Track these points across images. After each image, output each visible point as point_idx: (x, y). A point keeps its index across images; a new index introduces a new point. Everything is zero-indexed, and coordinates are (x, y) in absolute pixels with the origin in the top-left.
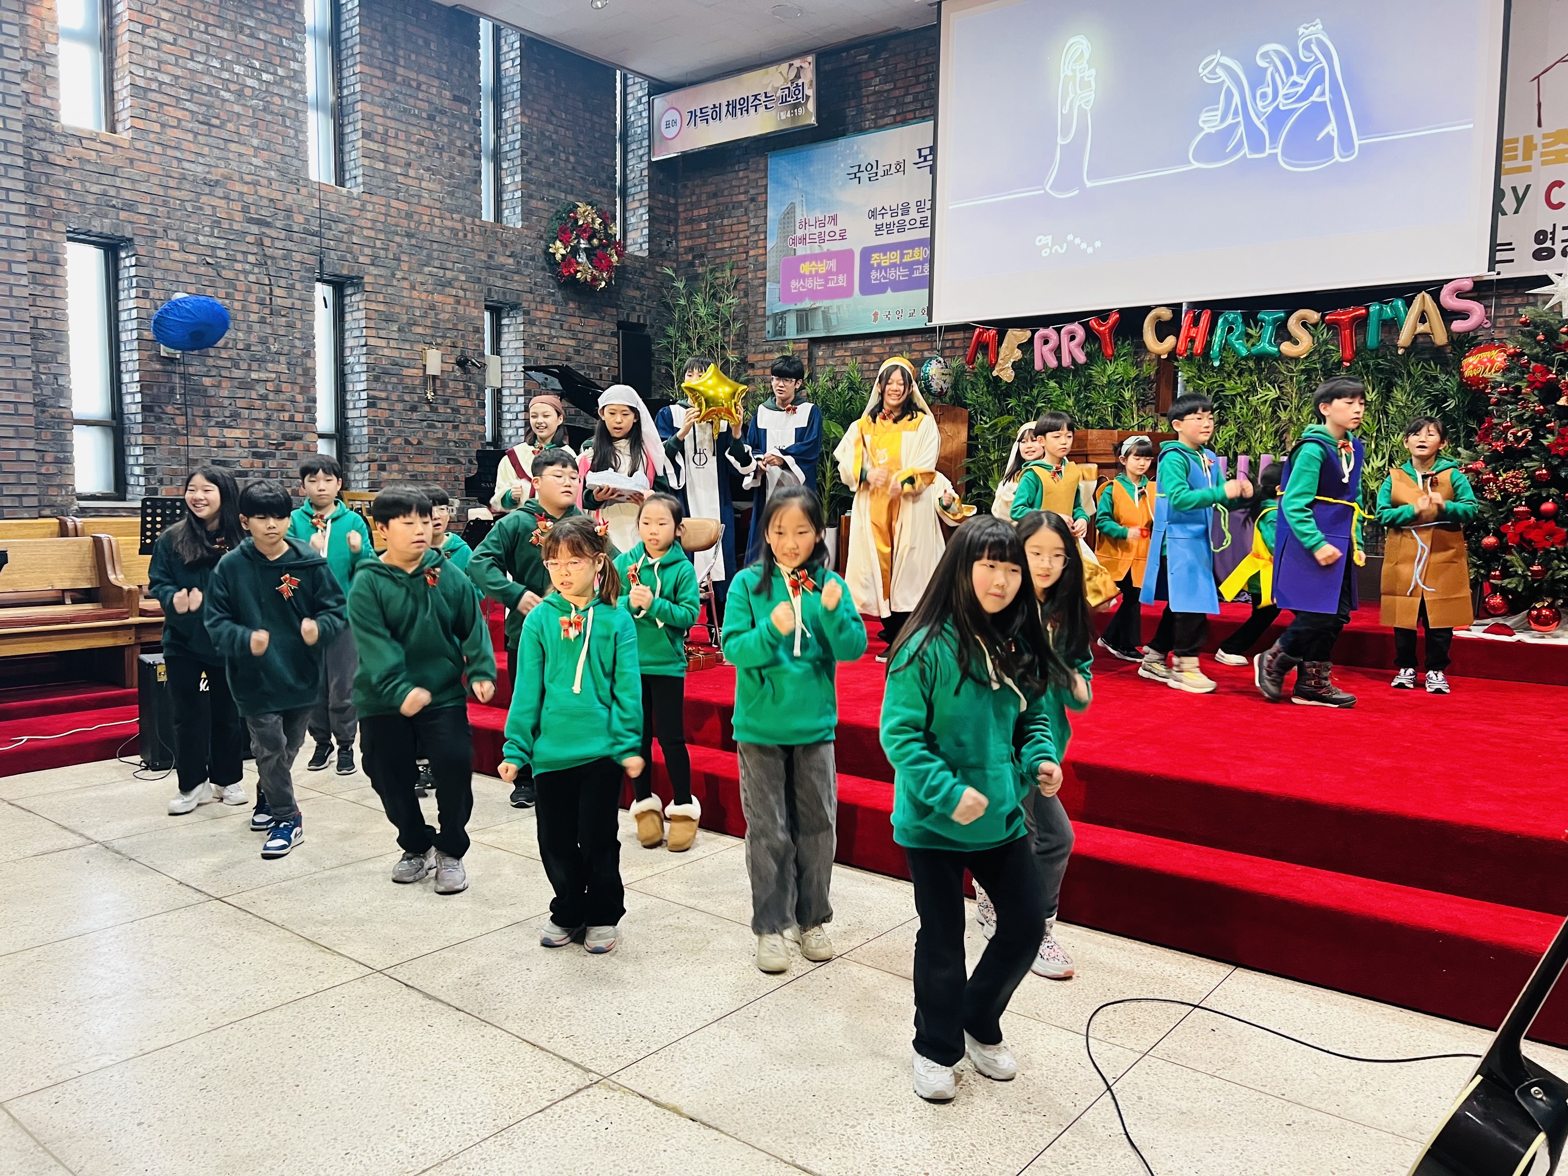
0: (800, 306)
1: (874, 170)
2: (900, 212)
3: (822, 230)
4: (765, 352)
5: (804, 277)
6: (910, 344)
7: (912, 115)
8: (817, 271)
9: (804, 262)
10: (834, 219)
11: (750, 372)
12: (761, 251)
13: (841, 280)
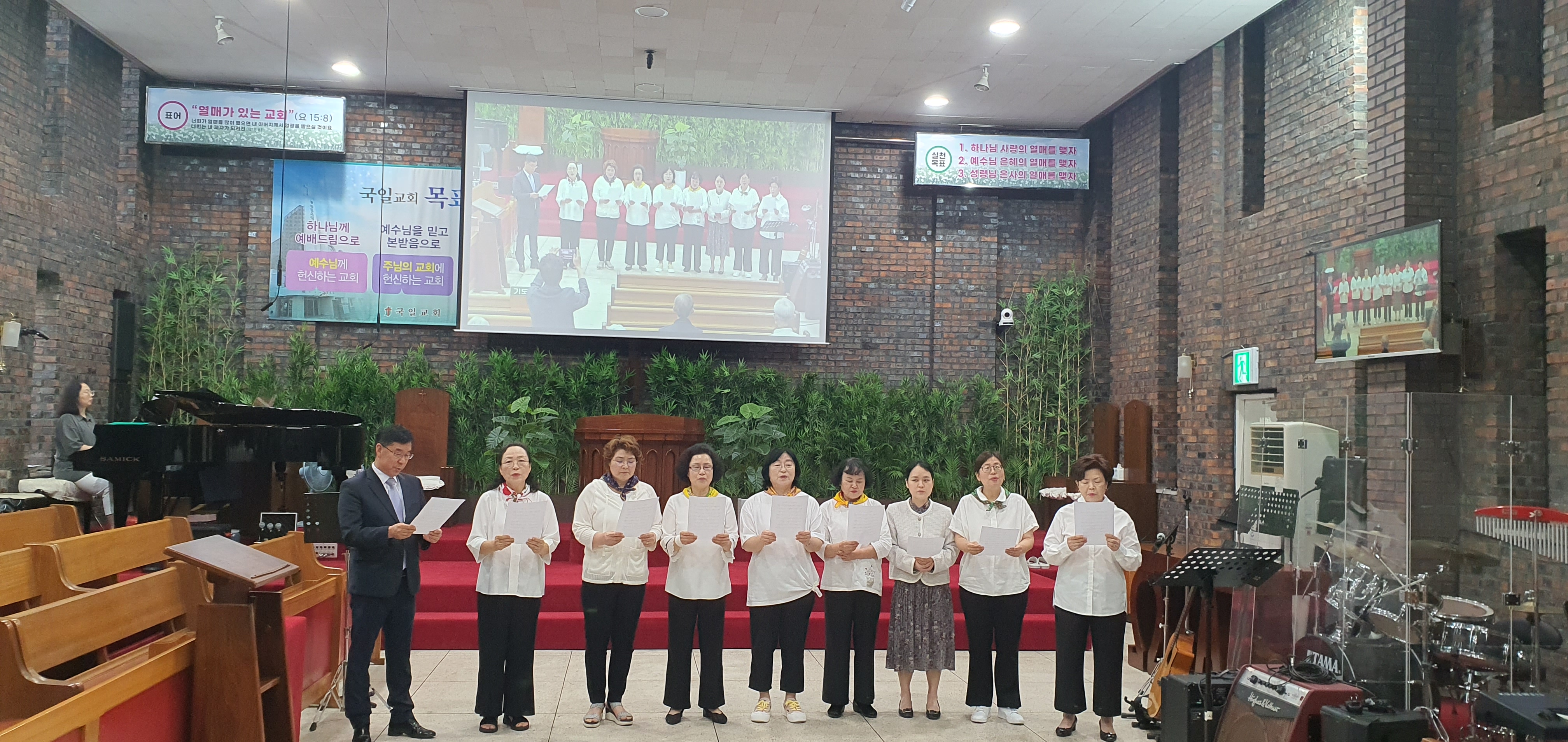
0: (308, 294)
1: (387, 195)
2: (412, 232)
3: (332, 233)
4: (266, 329)
5: (313, 269)
6: (418, 337)
7: (420, 160)
8: (327, 267)
9: (314, 257)
10: (346, 227)
11: (247, 346)
12: (263, 241)
13: (353, 278)
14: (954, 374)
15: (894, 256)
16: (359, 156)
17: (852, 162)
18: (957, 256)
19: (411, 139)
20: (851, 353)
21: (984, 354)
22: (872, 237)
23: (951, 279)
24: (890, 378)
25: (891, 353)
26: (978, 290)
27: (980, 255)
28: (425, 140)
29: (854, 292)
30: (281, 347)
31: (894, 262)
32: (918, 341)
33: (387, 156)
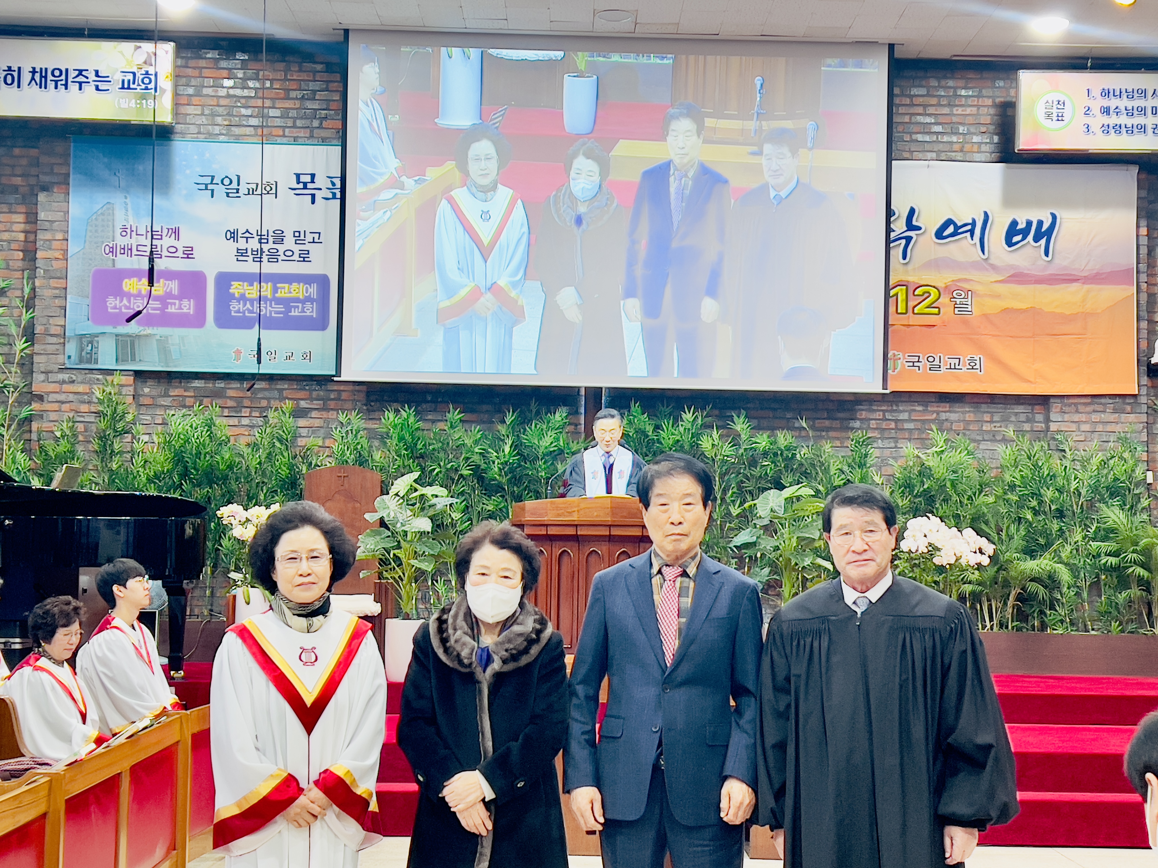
1: (234, 185)
2: (271, 240)
3: (155, 242)
4: (62, 382)
5: (129, 295)
6: (281, 391)
7: (281, 133)
8: (149, 292)
9: (130, 277)
10: (176, 232)
11: (36, 406)
12: (58, 254)
13: (188, 307)
16: (193, 129)
17: (920, 119)
19: (268, 103)
28: (288, 104)
30: (84, 408)
33: (233, 128)
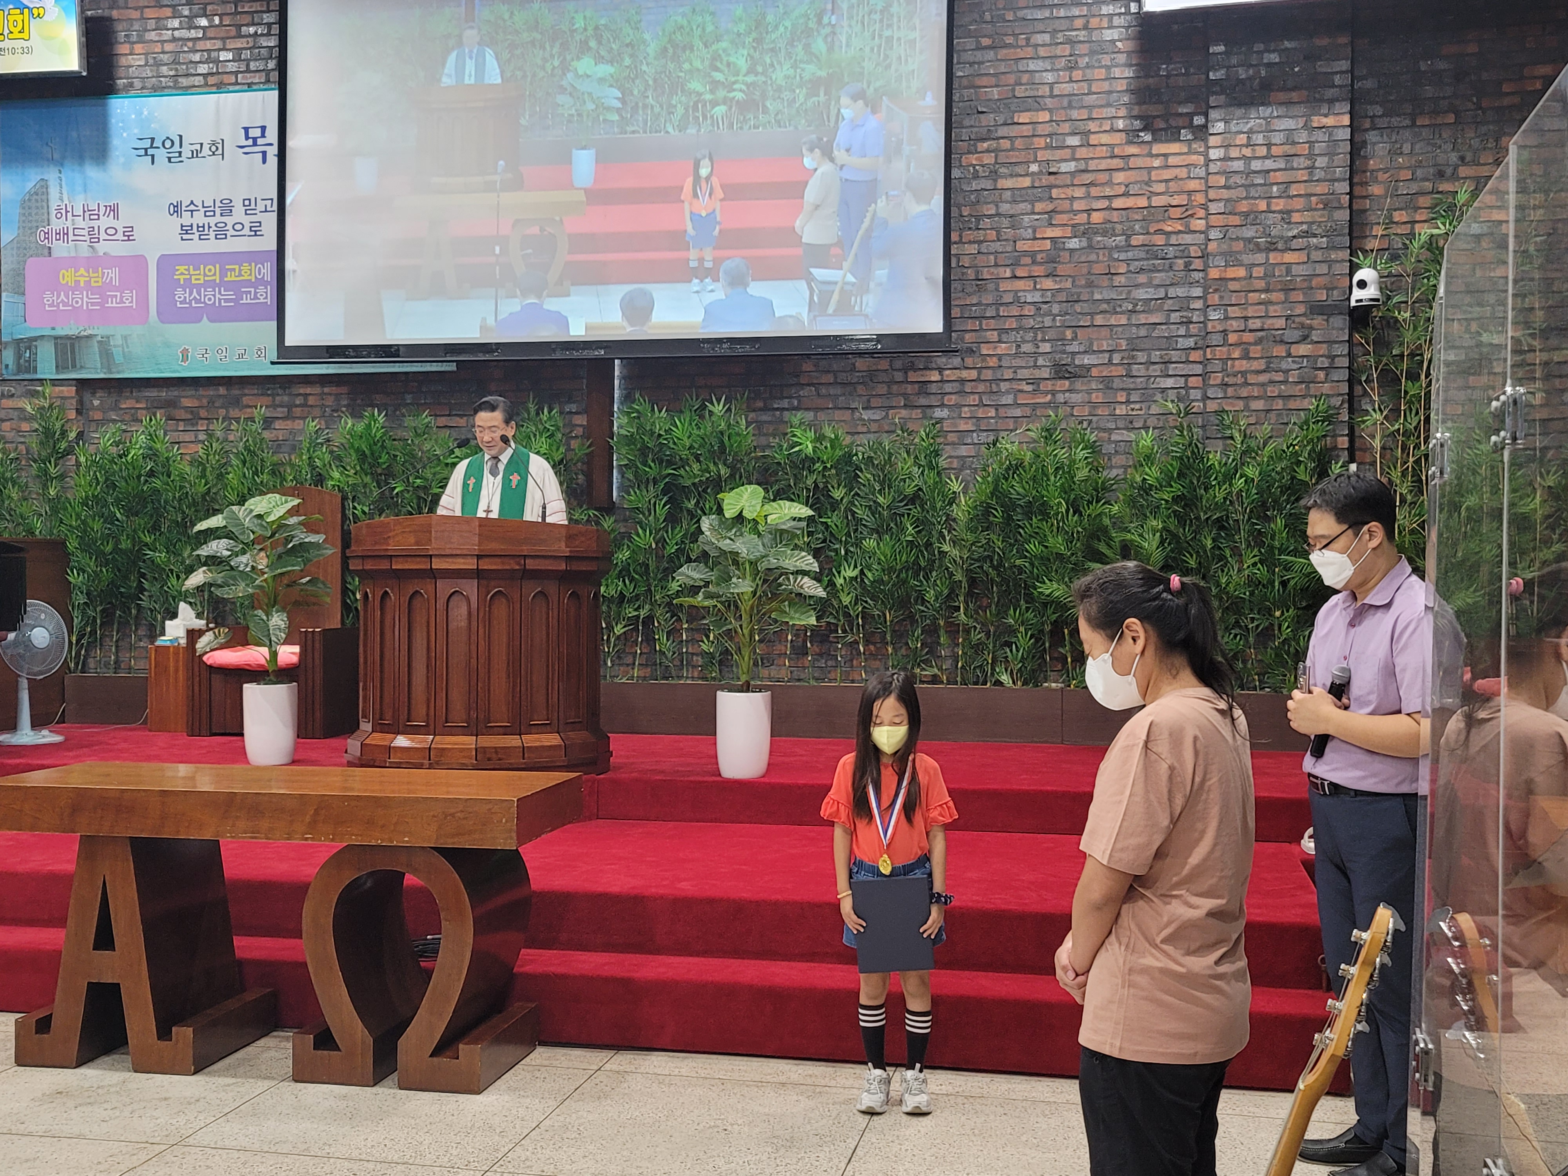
0: (60, 332)
1: (176, 148)
2: (218, 211)
3: (95, 224)
5: (66, 289)
7: (233, 80)
8: (88, 282)
9: (66, 268)
10: (114, 210)
13: (130, 299)
14: (1252, 420)
15: (1119, 177)
16: (137, 84)
18: (1256, 165)
20: (1029, 388)
21: (1321, 375)
22: (1074, 141)
23: (1246, 215)
24: (1114, 437)
25: (1117, 383)
26: (1307, 234)
27: (1311, 156)
28: (240, 43)
29: (1034, 262)
30: (25, 426)
31: (1122, 189)
32: (1175, 355)
33: (180, 80)
